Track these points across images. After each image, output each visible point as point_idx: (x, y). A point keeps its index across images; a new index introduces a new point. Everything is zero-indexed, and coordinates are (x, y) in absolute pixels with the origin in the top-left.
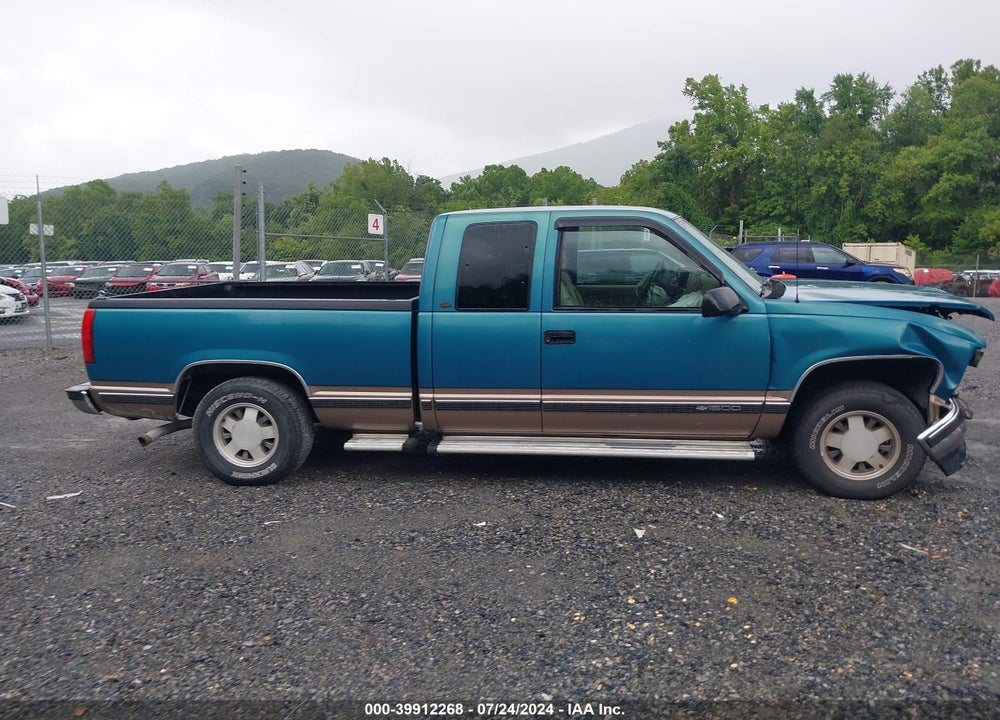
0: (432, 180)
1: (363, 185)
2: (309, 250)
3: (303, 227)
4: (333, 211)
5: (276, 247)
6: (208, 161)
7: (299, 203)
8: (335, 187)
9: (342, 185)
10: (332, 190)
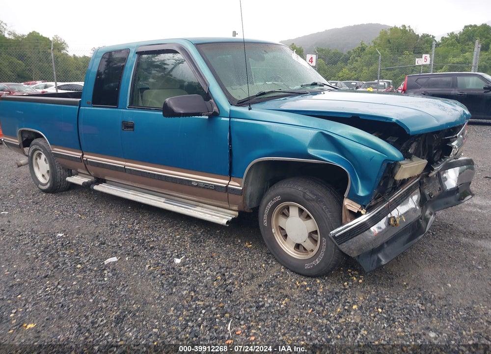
0: (430, 36)
1: (389, 41)
2: (355, 76)
3: (355, 64)
4: (370, 56)
5: (339, 76)
6: (318, 33)
7: (355, 52)
8: (374, 43)
9: (378, 42)
10: (373, 45)
